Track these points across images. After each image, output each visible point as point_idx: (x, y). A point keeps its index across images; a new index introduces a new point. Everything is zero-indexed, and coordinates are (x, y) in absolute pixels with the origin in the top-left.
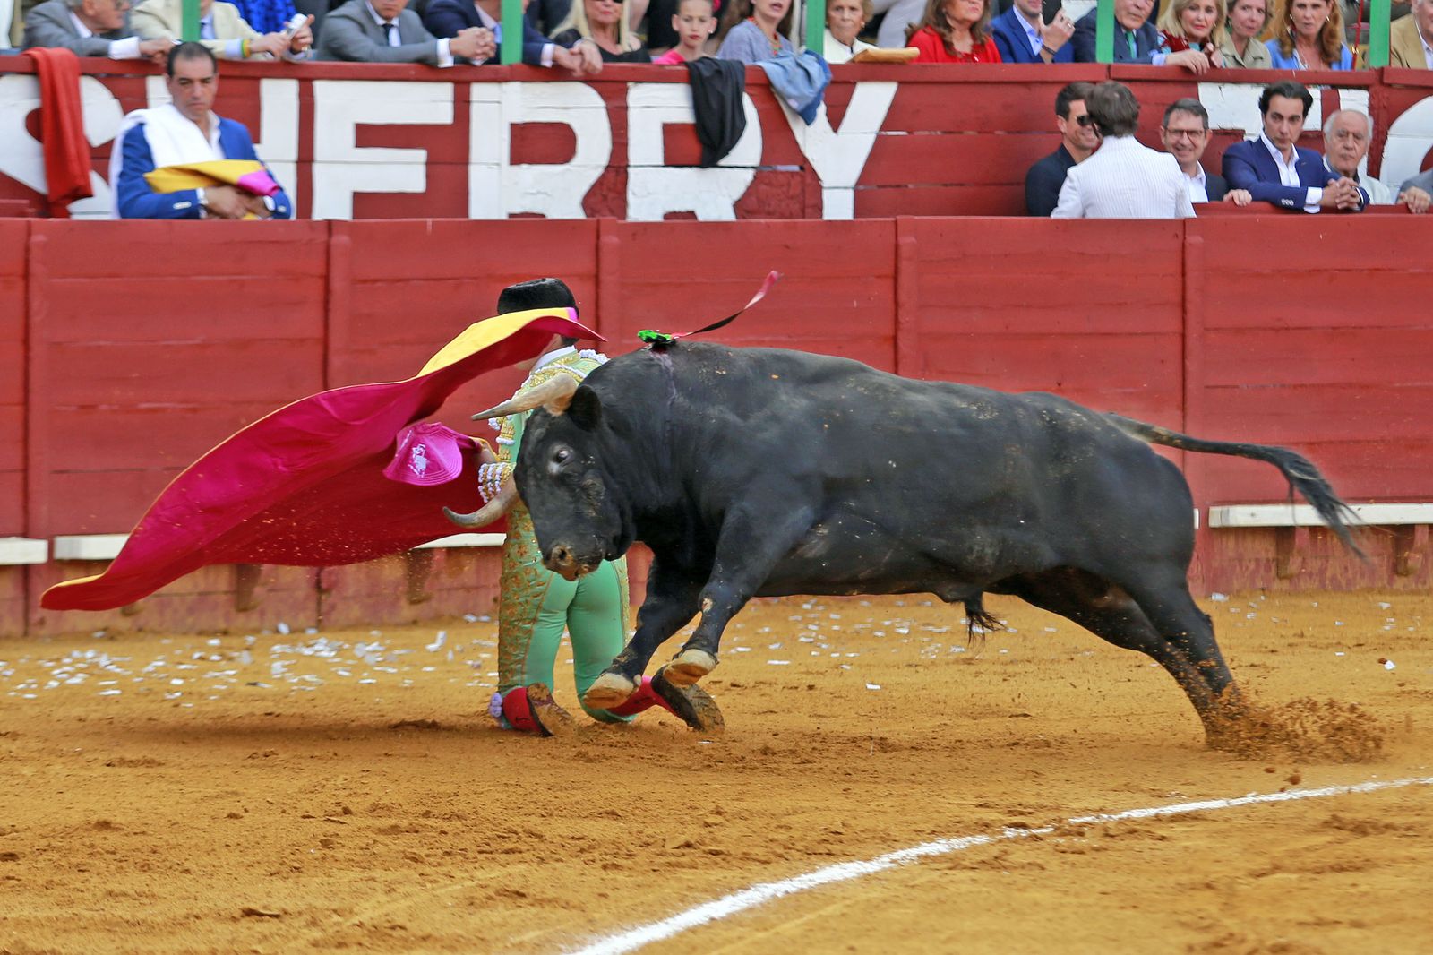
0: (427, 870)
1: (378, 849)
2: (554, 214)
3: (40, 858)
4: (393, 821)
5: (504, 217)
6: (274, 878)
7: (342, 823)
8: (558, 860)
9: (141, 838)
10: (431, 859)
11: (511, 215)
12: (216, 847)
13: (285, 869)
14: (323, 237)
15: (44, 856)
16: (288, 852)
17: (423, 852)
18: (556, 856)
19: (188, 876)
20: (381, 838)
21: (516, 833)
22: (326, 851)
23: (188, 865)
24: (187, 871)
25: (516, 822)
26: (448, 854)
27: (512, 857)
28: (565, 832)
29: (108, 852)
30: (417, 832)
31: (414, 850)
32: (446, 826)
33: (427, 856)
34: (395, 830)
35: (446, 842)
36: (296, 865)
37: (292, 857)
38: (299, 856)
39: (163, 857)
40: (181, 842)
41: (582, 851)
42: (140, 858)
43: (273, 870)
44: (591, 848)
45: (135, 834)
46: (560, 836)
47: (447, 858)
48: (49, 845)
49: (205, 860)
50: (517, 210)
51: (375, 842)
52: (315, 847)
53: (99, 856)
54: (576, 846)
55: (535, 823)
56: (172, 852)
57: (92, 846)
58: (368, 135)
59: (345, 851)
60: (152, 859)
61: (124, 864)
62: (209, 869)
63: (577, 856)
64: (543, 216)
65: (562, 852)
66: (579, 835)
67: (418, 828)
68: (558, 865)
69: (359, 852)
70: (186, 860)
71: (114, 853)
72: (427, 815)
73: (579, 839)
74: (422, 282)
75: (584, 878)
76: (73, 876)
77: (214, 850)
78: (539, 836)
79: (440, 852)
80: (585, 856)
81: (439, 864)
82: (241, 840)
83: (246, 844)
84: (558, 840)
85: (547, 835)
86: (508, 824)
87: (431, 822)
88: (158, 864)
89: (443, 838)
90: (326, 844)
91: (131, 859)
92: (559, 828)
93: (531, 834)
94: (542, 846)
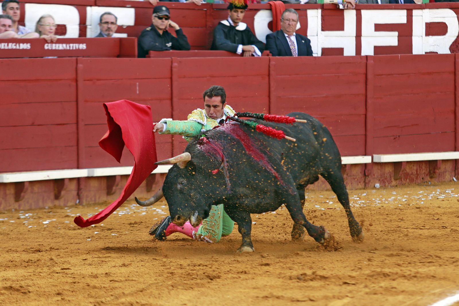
0: (403, 268)
1: (387, 261)
2: (440, 52)
3: (277, 265)
4: (391, 252)
5: (424, 53)
6: (352, 271)
7: (375, 253)
8: (446, 265)
9: (309, 258)
10: (404, 265)
11: (426, 53)
12: (334, 261)
13: (356, 268)
14: (365, 61)
15: (278, 265)
16: (357, 263)
17: (401, 262)
18: (445, 264)
19: (325, 271)
20: (387, 258)
21: (431, 256)
22: (369, 262)
23: (325, 267)
24: (324, 269)
25: (432, 253)
26: (409, 263)
27: (430, 264)
28: (448, 256)
29: (299, 263)
30: (399, 256)
31: (398, 262)
32: (408, 254)
33: (403, 264)
34: (392, 255)
35: (409, 259)
36: (360, 267)
37: (359, 264)
38: (360, 264)
39: (317, 264)
40: (322, 259)
41: (454, 262)
42: (309, 265)
43: (352, 269)
44: (457, 261)
45: (307, 257)
46: (446, 257)
47: (409, 265)
48: (280, 261)
49: (330, 265)
50: (428, 51)
51: (385, 259)
52: (366, 261)
53: (296, 264)
54: (452, 260)
55: (438, 253)
56: (320, 263)
57: (294, 261)
58: (379, 27)
59: (376, 262)
60: (313, 265)
61: (304, 267)
62: (332, 269)
63: (452, 264)
64: (437, 53)
65: (447, 263)
66: (452, 257)
67: (399, 255)
68: (446, 267)
69: (380, 263)
70: (324, 265)
71: (300, 263)
72: (402, 250)
73: (453, 258)
74: (397, 75)
75: (455, 271)
76: (288, 271)
77: (333, 262)
78: (439, 257)
79: (407, 263)
80: (455, 264)
81: (407, 267)
82: (342, 259)
83: (343, 260)
84: (446, 259)
85: (442, 257)
86: (429, 253)
87: (403, 253)
88: (315, 267)
89: (407, 258)
90: (369, 260)
91: (306, 265)
92: (446, 255)
93: (437, 257)
94: (440, 261)
